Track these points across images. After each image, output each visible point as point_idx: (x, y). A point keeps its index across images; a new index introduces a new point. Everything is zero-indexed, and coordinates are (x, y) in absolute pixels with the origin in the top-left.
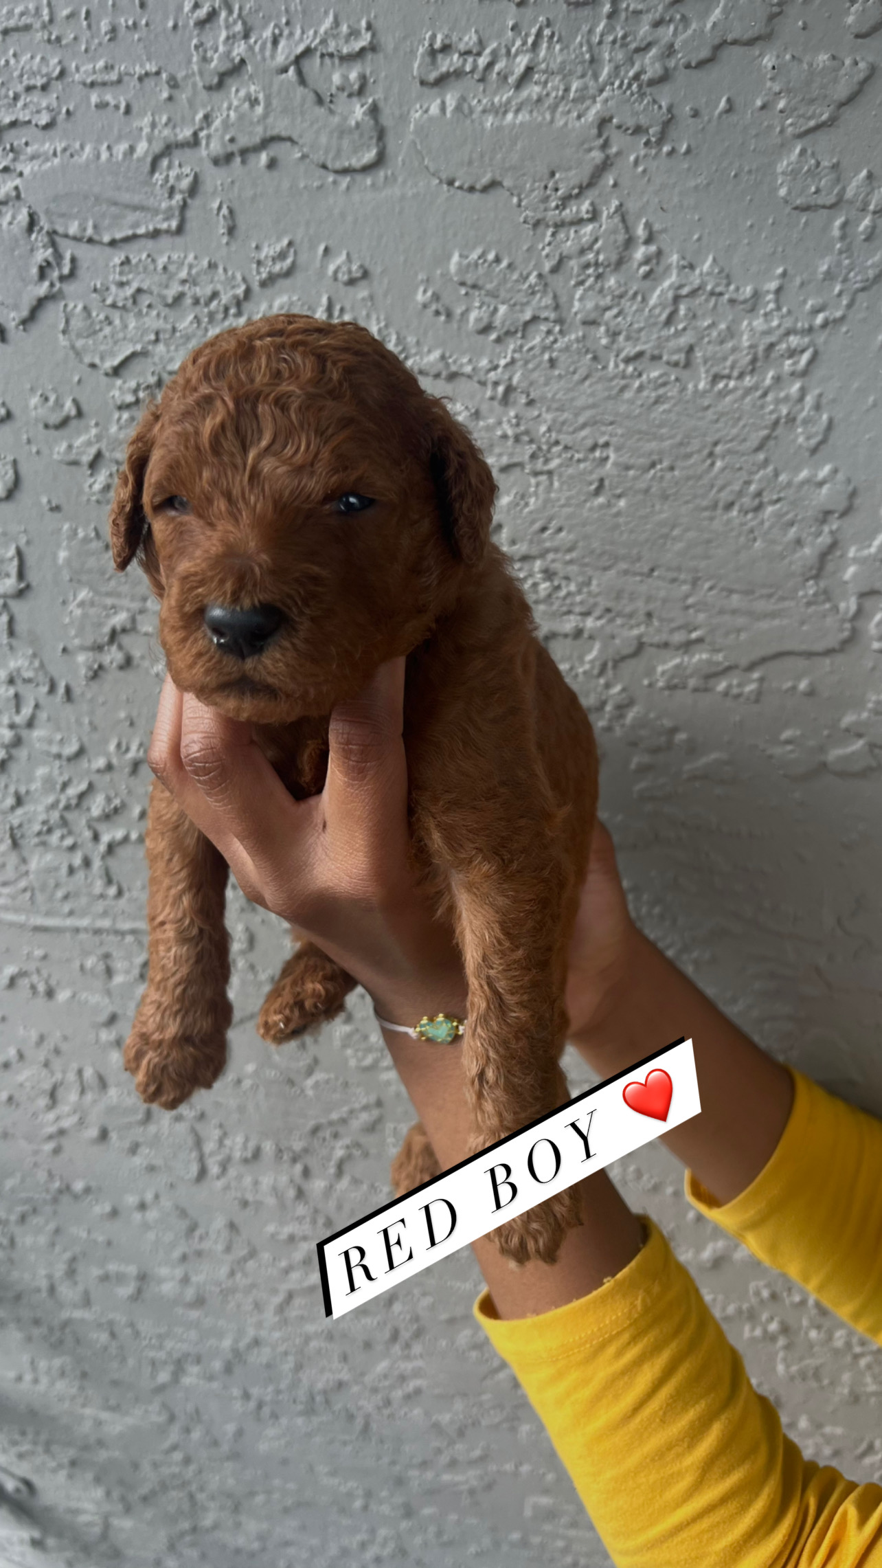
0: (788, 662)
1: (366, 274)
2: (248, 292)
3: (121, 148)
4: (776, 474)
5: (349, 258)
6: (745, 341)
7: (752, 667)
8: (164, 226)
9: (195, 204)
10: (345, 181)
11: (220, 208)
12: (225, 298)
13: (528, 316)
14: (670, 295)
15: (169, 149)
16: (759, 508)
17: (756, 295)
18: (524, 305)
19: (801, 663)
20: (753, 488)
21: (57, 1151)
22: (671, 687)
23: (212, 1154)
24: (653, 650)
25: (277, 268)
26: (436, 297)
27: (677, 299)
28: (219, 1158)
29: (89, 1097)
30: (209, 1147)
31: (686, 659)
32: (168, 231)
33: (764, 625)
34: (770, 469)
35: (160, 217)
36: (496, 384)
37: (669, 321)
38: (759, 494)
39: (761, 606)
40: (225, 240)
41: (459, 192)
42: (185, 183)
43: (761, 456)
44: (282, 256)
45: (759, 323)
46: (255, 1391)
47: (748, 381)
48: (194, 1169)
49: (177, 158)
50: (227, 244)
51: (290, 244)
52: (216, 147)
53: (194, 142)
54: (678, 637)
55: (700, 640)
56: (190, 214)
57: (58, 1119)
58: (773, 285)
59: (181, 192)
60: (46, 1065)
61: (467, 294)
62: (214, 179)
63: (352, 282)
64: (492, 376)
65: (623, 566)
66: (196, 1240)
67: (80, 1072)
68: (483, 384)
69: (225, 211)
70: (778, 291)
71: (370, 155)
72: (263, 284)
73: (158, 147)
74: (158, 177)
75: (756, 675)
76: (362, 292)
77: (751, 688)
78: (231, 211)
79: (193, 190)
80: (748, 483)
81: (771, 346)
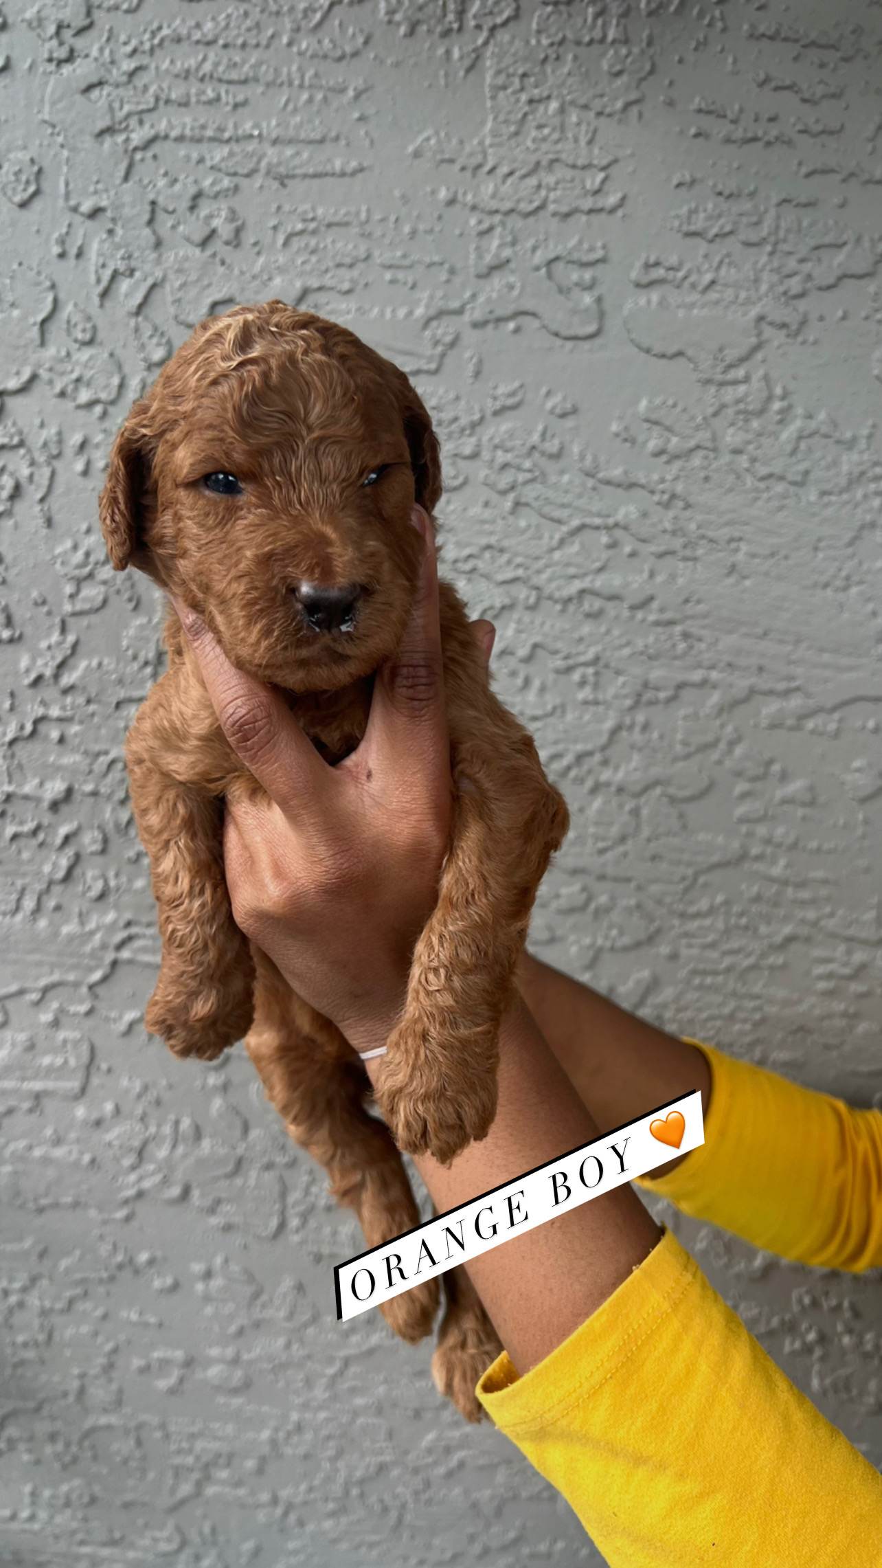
0: (861, 706)
1: (574, 411)
2: (482, 419)
3: (402, 313)
4: (860, 563)
5: (565, 399)
6: (845, 468)
7: (835, 708)
8: (426, 367)
9: (452, 354)
10: (569, 344)
11: (471, 358)
12: (464, 421)
13: (692, 443)
14: (795, 435)
15: (441, 314)
16: (845, 589)
17: (854, 439)
18: (691, 437)
19: (870, 706)
20: (844, 573)
21: (128, 1219)
22: (773, 726)
23: (296, 1204)
24: (760, 697)
25: (510, 402)
26: (626, 429)
27: (800, 438)
28: (302, 1208)
29: (180, 1150)
30: (294, 1196)
31: (784, 704)
32: (428, 372)
33: (846, 676)
34: (856, 561)
35: (425, 361)
36: (663, 492)
37: (794, 452)
38: (848, 578)
39: (845, 661)
40: (470, 380)
41: (654, 359)
42: (448, 339)
43: (850, 550)
44: (512, 394)
45: (855, 457)
46: (284, 1494)
47: (845, 496)
48: (274, 1223)
49: (446, 320)
50: (473, 383)
51: (522, 386)
52: (478, 315)
53: (460, 312)
54: (782, 686)
55: (797, 689)
56: (448, 361)
57: (141, 1179)
58: (865, 432)
59: (444, 345)
60: (143, 1119)
61: (649, 429)
62: (470, 336)
63: (563, 415)
64: (661, 487)
65: (743, 630)
66: (258, 1309)
67: (177, 1123)
68: (652, 492)
69: (474, 360)
70: (870, 437)
71: (591, 329)
72: (496, 413)
73: (432, 311)
74: (427, 333)
75: (836, 716)
76: (570, 422)
77: (832, 727)
78: (480, 362)
79: (453, 344)
80: (840, 570)
81: (863, 473)
